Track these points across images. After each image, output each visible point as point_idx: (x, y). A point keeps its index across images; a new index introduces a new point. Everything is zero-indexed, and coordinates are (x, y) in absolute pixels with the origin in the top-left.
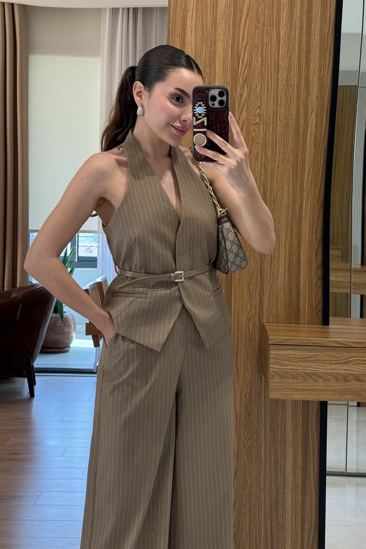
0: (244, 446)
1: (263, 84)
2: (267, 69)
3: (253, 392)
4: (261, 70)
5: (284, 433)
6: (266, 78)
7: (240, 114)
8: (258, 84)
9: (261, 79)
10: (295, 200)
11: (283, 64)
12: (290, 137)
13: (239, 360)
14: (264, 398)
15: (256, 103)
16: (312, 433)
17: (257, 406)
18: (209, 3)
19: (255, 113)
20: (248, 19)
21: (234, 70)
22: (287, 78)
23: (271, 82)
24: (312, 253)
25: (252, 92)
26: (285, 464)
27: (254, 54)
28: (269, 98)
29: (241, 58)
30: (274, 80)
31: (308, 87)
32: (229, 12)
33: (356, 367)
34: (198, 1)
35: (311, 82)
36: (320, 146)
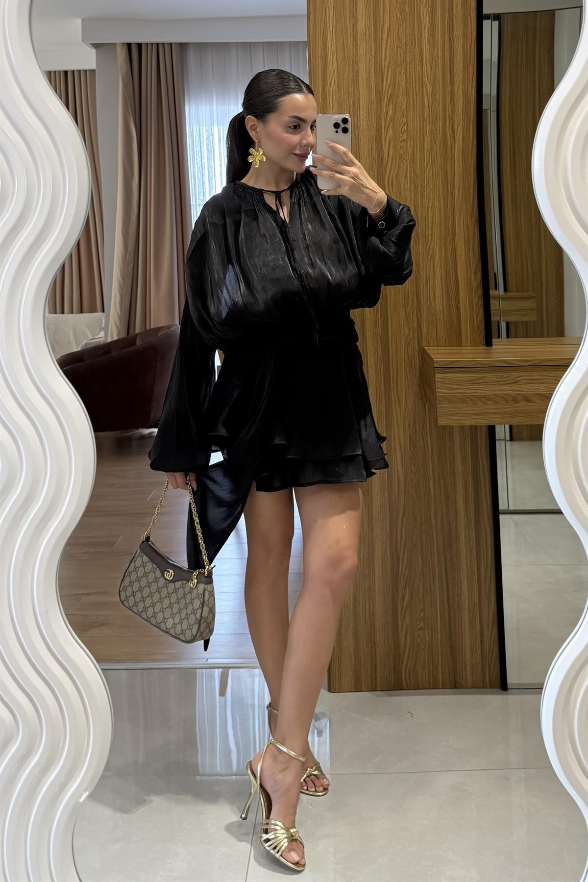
0: (412, 480)
1: (408, 101)
2: (411, 87)
3: (417, 422)
4: (406, 87)
5: (453, 464)
6: (412, 94)
7: (387, 133)
8: (403, 101)
9: (406, 96)
10: (447, 215)
11: (427, 80)
12: (438, 152)
13: (400, 387)
14: (430, 426)
15: (402, 120)
17: (422, 435)
18: (348, 25)
19: (401, 129)
20: (389, 39)
21: (379, 88)
22: (431, 94)
23: (416, 98)
24: (471, 272)
25: (398, 109)
26: (456, 498)
27: (397, 73)
28: (415, 114)
29: (385, 75)
30: (419, 97)
31: (453, 101)
32: (369, 32)
33: (525, 386)
34: (336, 23)
35: (456, 96)
36: (468, 160)
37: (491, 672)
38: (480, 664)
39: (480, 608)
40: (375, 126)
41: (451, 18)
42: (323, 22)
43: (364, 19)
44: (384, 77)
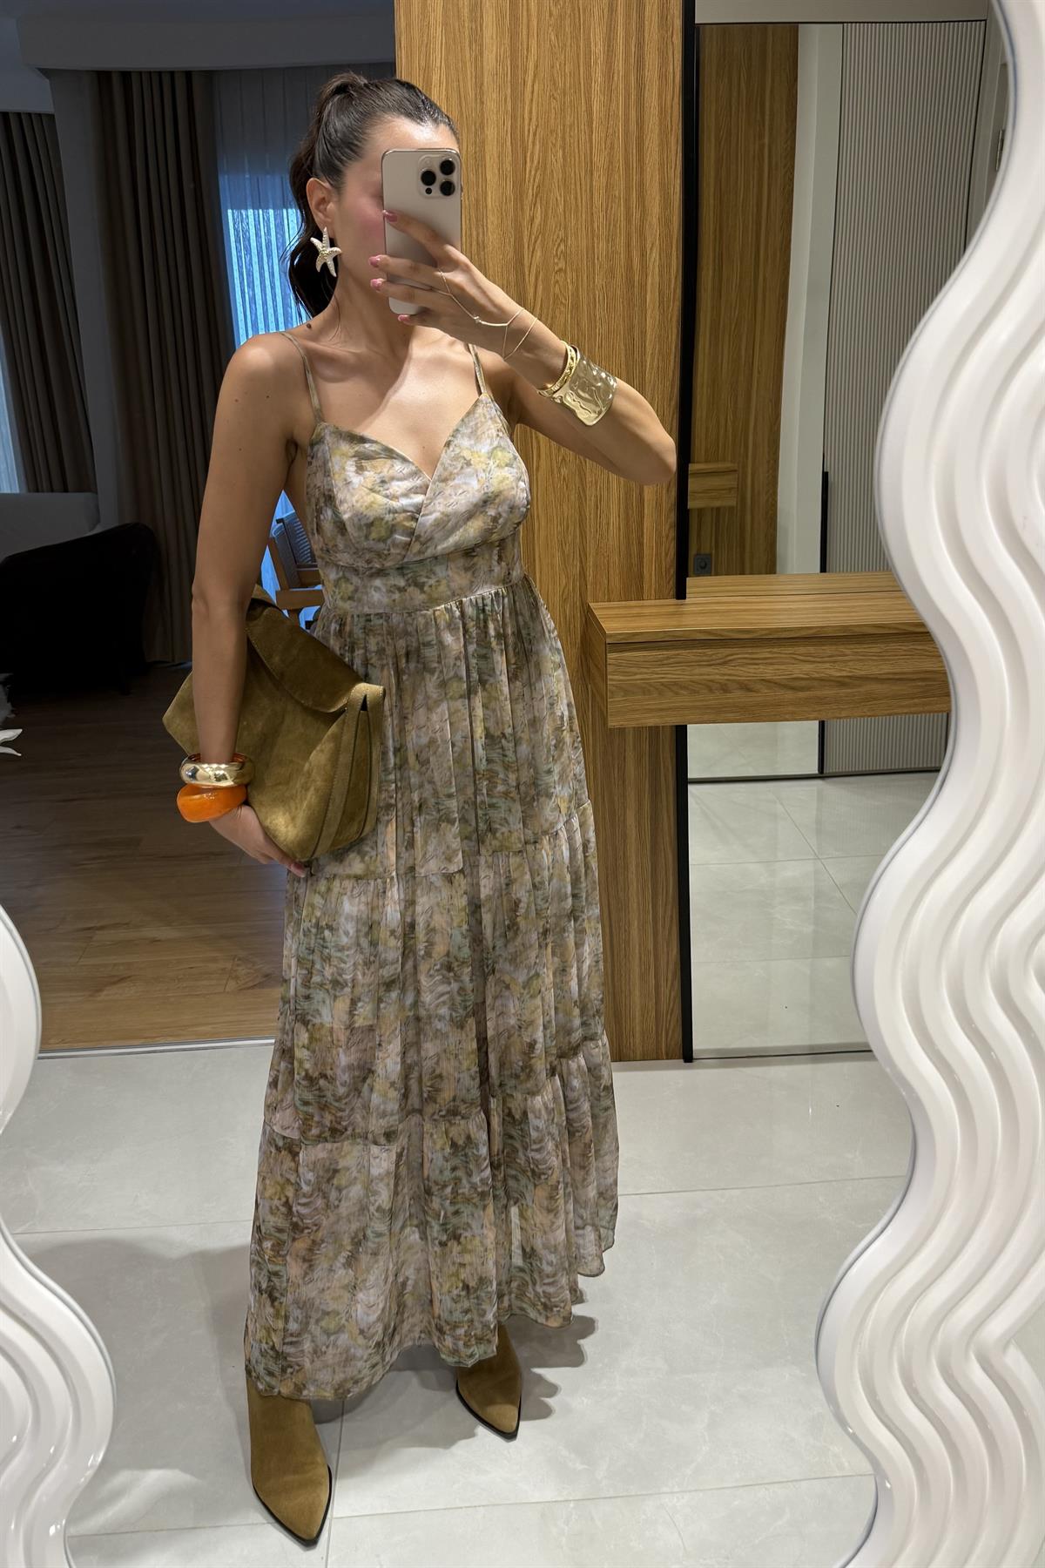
1: (568, 197)
2: (573, 172)
4: (564, 172)
5: (623, 768)
6: (573, 187)
7: (532, 256)
8: (559, 198)
9: (565, 188)
11: (600, 160)
12: (618, 293)
15: (557, 234)
18: (468, 56)
19: (556, 249)
20: (537, 81)
21: (518, 174)
22: (607, 186)
23: (582, 193)
25: (550, 214)
27: (550, 144)
28: (579, 223)
29: (529, 150)
30: (586, 191)
31: (644, 201)
32: (503, 70)
33: (742, 669)
35: (649, 191)
36: (669, 306)
37: (669, 1039)
38: (654, 1029)
39: (656, 957)
40: (512, 243)
41: (641, 46)
42: (424, 49)
43: (495, 48)
44: (529, 154)
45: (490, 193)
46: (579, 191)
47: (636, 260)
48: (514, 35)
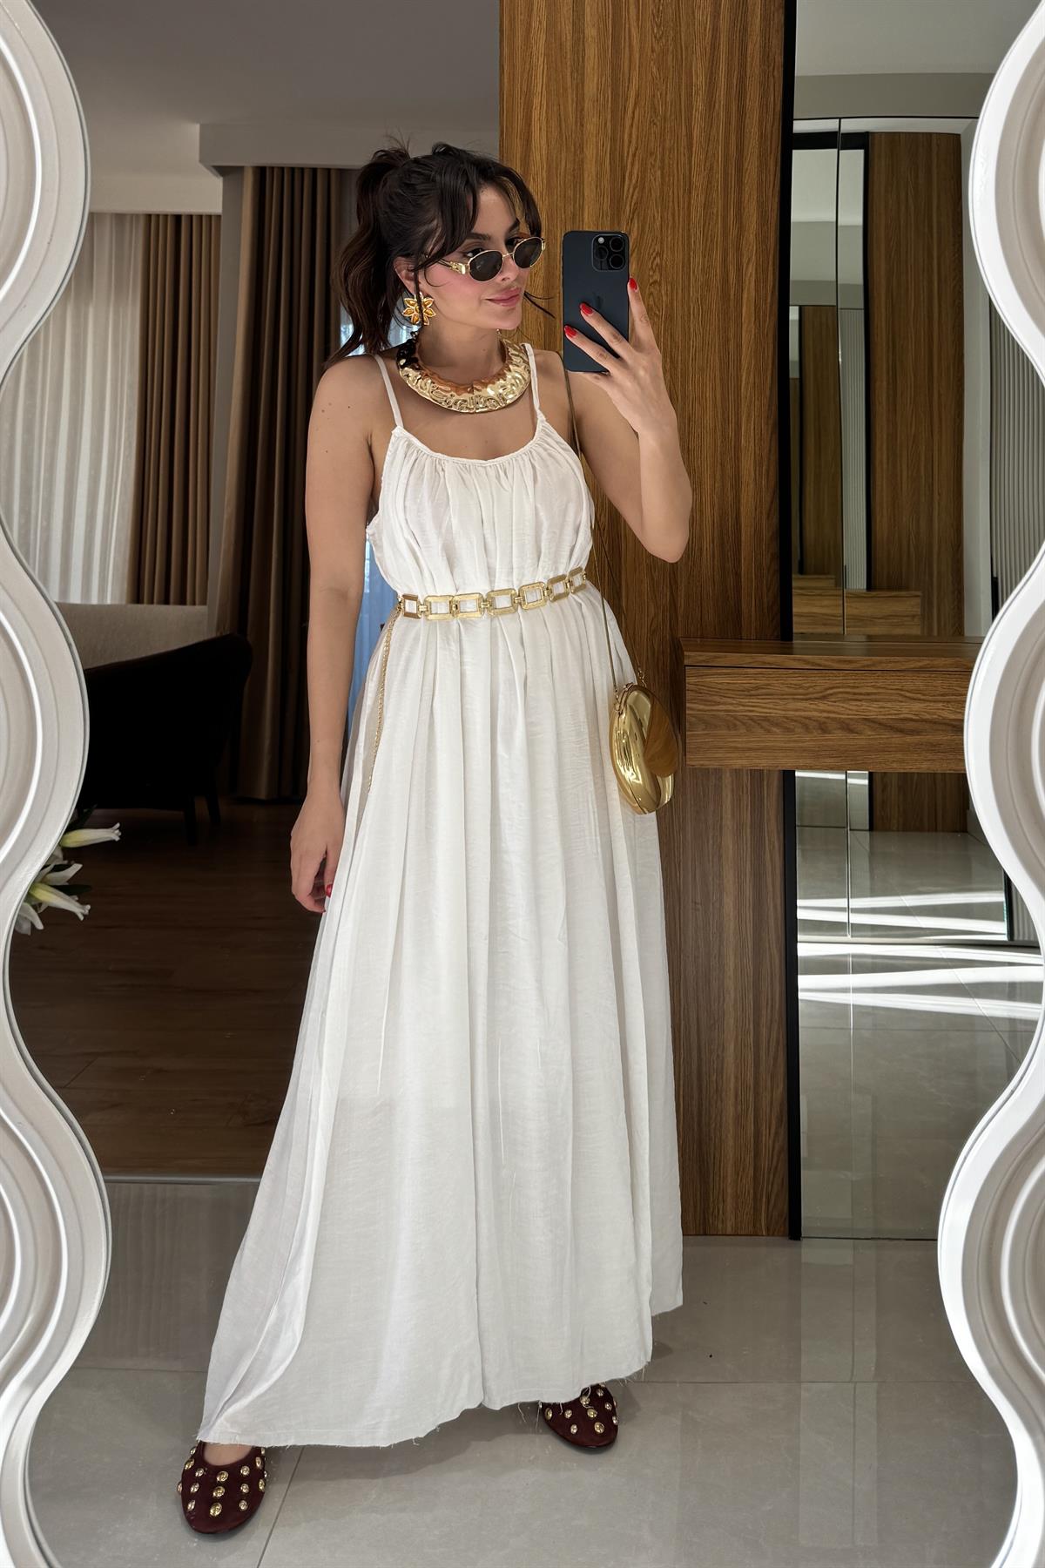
1: (666, 214)
2: (672, 190)
4: (662, 192)
5: (719, 841)
6: (671, 204)
8: (656, 214)
9: (662, 206)
10: (726, 415)
11: (698, 180)
12: (714, 306)
15: (653, 247)
16: (769, 840)
18: (569, 84)
19: (651, 262)
20: (638, 110)
21: (617, 189)
22: (705, 204)
24: (762, 510)
25: (647, 229)
26: (721, 900)
27: (649, 166)
28: (676, 238)
29: (628, 172)
30: (683, 208)
31: (741, 218)
32: (604, 99)
33: (842, 705)
34: (549, 79)
35: (746, 210)
36: (765, 321)
37: (770, 1209)
38: (752, 1191)
39: (757, 1094)
41: (742, 80)
42: (526, 76)
43: (596, 75)
44: (627, 175)
45: (587, 207)
46: (676, 208)
47: (732, 275)
48: (616, 68)
